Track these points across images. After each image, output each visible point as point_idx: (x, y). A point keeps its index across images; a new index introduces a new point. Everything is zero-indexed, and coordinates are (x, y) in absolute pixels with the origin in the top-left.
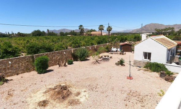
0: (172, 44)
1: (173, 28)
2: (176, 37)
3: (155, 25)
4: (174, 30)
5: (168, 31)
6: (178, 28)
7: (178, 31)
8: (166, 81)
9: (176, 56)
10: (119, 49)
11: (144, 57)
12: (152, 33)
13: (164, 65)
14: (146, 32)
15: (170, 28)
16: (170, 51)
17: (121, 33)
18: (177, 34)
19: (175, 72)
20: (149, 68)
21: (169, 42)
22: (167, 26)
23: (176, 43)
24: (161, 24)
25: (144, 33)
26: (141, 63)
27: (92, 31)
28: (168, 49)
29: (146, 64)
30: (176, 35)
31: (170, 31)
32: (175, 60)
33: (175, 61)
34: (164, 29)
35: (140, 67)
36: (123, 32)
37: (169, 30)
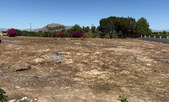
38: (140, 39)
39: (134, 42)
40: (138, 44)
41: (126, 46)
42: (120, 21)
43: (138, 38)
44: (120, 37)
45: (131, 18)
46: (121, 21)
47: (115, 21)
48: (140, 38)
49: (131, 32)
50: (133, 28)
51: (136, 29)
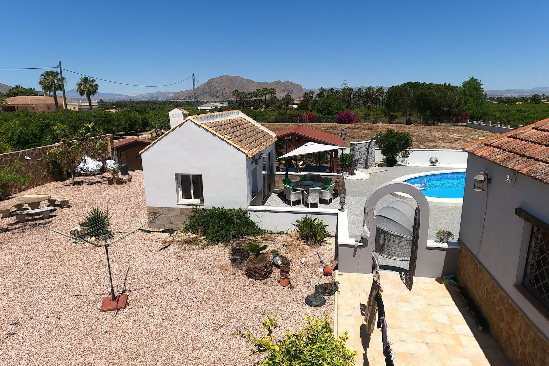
0: (262, 140)
1: (272, 92)
2: (280, 115)
3: (232, 80)
4: (274, 95)
5: (263, 98)
6: (284, 91)
7: (283, 99)
8: (250, 277)
9: (277, 173)
10: (113, 162)
11: (181, 193)
12: (229, 102)
13: (245, 212)
14: (213, 99)
15: (266, 89)
16: (256, 164)
17: (138, 103)
18: (281, 105)
19: (275, 231)
20: (200, 229)
21: (254, 133)
22: (260, 84)
23: (274, 135)
24: (247, 79)
25: (207, 102)
26: (173, 214)
27: (17, 92)
28: (250, 156)
29: (190, 217)
30: (279, 107)
31: (268, 97)
32: (276, 184)
33: (278, 187)
34: (254, 93)
35: (171, 232)
36: (145, 100)
37: (264, 96)
38: (466, 126)
39: (455, 133)
40: (462, 137)
41: (446, 140)
42: (427, 92)
43: (462, 123)
44: (425, 121)
45: (449, 84)
46: (430, 93)
47: (419, 92)
48: (465, 124)
49: (449, 113)
50: (452, 104)
51: (458, 106)
